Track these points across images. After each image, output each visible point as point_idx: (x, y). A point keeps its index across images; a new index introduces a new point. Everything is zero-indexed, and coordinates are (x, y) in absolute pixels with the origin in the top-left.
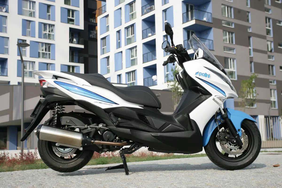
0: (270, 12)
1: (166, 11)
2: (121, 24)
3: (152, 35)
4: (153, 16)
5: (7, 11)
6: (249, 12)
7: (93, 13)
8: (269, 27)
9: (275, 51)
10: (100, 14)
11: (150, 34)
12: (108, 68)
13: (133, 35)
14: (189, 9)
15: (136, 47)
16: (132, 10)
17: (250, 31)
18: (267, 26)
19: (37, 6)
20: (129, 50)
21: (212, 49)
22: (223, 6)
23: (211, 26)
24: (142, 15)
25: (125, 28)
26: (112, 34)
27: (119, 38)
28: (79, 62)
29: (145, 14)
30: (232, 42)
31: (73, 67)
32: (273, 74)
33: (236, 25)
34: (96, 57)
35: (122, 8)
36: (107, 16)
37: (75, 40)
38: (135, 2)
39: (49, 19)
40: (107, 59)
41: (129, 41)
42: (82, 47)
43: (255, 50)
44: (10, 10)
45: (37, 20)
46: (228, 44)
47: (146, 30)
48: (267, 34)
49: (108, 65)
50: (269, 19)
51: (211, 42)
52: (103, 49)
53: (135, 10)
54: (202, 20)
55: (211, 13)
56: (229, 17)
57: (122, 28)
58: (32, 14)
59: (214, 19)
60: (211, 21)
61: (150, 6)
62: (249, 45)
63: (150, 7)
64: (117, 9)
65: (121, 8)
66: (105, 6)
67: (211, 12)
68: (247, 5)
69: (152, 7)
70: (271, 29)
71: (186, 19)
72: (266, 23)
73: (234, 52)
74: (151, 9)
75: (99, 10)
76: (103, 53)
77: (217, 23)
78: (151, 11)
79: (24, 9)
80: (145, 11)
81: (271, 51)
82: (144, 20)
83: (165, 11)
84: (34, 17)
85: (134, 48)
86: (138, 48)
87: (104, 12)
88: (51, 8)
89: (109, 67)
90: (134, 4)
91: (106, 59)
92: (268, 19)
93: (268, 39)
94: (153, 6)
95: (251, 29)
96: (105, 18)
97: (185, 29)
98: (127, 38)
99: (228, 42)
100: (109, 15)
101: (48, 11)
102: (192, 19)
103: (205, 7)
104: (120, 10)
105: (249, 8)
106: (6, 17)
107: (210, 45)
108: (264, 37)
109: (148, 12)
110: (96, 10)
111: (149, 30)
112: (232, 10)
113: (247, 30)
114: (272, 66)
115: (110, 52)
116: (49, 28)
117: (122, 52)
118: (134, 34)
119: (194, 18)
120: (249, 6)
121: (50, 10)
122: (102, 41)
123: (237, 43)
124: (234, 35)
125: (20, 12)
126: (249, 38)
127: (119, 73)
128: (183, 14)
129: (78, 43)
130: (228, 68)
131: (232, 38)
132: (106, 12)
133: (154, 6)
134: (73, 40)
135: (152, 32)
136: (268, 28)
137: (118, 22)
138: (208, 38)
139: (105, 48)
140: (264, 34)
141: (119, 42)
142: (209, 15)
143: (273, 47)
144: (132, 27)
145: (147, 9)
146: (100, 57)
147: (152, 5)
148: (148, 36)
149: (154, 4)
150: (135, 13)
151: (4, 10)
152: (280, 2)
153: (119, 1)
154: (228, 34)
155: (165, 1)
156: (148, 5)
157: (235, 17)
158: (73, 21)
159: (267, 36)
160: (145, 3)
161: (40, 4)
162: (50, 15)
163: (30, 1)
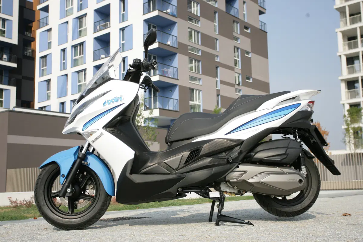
0: (239, 42)
1: (124, 30)
2: (67, 41)
3: (105, 57)
4: (108, 35)
6: (217, 39)
7: (30, 25)
8: (238, 57)
9: (243, 85)
10: (39, 28)
11: (103, 56)
12: (48, 93)
13: (82, 56)
15: (85, 70)
16: (81, 26)
17: (218, 60)
18: (235, 57)
20: (76, 73)
21: (176, 78)
22: (190, 30)
23: (176, 52)
24: (95, 32)
25: (72, 46)
26: (55, 52)
27: (64, 57)
28: (9, 84)
29: (98, 31)
30: (199, 71)
31: (2, 90)
33: (202, 52)
34: (33, 79)
35: (69, 22)
36: (49, 30)
38: (85, 16)
40: (47, 83)
41: (75, 63)
42: (15, 65)
43: (222, 82)
46: (193, 73)
47: (98, 51)
48: (235, 66)
49: (48, 89)
50: (238, 49)
51: (175, 69)
52: (43, 70)
53: (85, 26)
54: (166, 44)
55: (176, 37)
56: (196, 43)
57: (68, 46)
59: (179, 44)
60: (176, 46)
61: (105, 22)
62: (216, 76)
63: (104, 24)
64: (62, 23)
65: (67, 22)
66: (47, 17)
67: (177, 35)
68: (215, 31)
69: (107, 24)
70: (239, 60)
72: (235, 52)
73: (199, 83)
74: (106, 27)
75: (39, 22)
76: (42, 74)
77: (183, 48)
78: (106, 28)
80: (98, 27)
81: (239, 85)
82: (97, 39)
83: (122, 29)
85: (82, 71)
86: (87, 72)
87: (46, 24)
89: (50, 92)
90: (84, 18)
91: (45, 82)
92: (236, 48)
93: (236, 70)
94: (108, 23)
95: (218, 58)
96: (46, 32)
98: (74, 58)
99: (194, 71)
100: (52, 29)
103: (169, 30)
104: (66, 24)
105: (218, 34)
107: (174, 73)
108: (232, 69)
109: (101, 30)
110: (34, 21)
111: (102, 51)
112: (200, 34)
113: (215, 59)
115: (51, 74)
117: (67, 75)
118: (83, 54)
119: (157, 41)
120: (217, 33)
122: (42, 60)
123: (203, 73)
124: (200, 63)
126: (217, 68)
127: (62, 100)
129: (10, 60)
130: (193, 101)
131: (198, 66)
132: (48, 25)
133: (110, 23)
134: (2, 56)
135: (106, 54)
136: (236, 58)
137: (63, 39)
138: (172, 65)
139: (46, 68)
140: (232, 65)
141: (64, 63)
142: (175, 38)
143: (240, 80)
144: (81, 46)
145: (101, 25)
146: (38, 79)
147: (107, 22)
148: (101, 58)
149: (109, 21)
150: (86, 29)
152: (249, 31)
153: (65, 13)
154: (194, 61)
155: (123, 18)
156: (102, 21)
157: (202, 44)
158: (4, 32)
159: (235, 67)
160: (99, 18)
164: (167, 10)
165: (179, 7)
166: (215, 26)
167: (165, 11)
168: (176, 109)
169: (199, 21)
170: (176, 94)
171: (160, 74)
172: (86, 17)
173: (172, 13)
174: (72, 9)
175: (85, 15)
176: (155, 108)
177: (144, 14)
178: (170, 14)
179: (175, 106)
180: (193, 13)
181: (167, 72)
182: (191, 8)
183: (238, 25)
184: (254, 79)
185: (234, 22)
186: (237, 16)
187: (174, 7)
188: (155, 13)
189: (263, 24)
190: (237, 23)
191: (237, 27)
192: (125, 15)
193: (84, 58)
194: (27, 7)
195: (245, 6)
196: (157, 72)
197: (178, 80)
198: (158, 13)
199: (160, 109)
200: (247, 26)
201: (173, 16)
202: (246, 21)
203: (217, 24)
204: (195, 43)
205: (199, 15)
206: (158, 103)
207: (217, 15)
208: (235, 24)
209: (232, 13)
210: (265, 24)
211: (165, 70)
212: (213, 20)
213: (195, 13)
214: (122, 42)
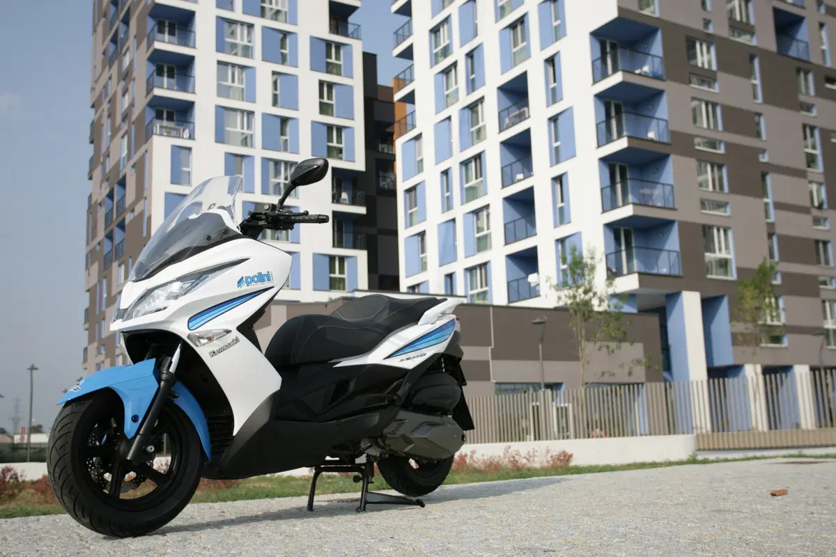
0: (814, 113)
1: (557, 119)
2: (451, 155)
3: (524, 179)
4: (527, 133)
5: (191, 137)
6: (759, 115)
7: (388, 130)
8: (814, 147)
9: (830, 207)
10: (401, 135)
11: (520, 176)
12: (422, 258)
13: (479, 180)
14: (613, 114)
15: (487, 207)
16: (475, 121)
17: (764, 159)
18: (807, 147)
19: (258, 121)
20: (471, 215)
21: (671, 206)
22: (695, 103)
23: (668, 152)
24: (501, 130)
25: (462, 163)
26: (430, 179)
27: (447, 187)
28: (355, 247)
29: (508, 127)
30: (721, 188)
31: (342, 259)
32: (827, 262)
33: (729, 146)
34: (395, 233)
35: (453, 118)
36: (418, 137)
37: (344, 196)
38: (482, 102)
39: (286, 150)
40: (420, 238)
41: (471, 193)
42: (362, 210)
43: (779, 206)
44: (198, 133)
45: (257, 152)
46: (710, 192)
47: (509, 167)
48: (809, 166)
49: (423, 251)
50: (812, 128)
51: (668, 189)
52: (411, 214)
53: (483, 120)
54: (645, 138)
55: (665, 120)
56: (712, 127)
57: (453, 163)
58: (246, 141)
59: (674, 134)
60: (666, 139)
61: (519, 108)
62: (764, 194)
63: (517, 112)
64: (440, 120)
65: (449, 118)
66: (413, 113)
67: (666, 117)
68: (755, 97)
69: (524, 112)
70: (818, 152)
71: (605, 136)
72: (805, 138)
73: (726, 212)
74: (521, 117)
75: (401, 123)
76: (410, 223)
77: (682, 143)
78: (521, 121)
79: (229, 129)
80: (507, 121)
81: (820, 207)
82: (505, 144)
83: (554, 119)
84: (252, 146)
85: (483, 210)
86: (491, 210)
87: (411, 128)
88: (290, 124)
89: (426, 257)
90: (480, 107)
91: (416, 237)
92: (808, 129)
93: (810, 177)
94: (526, 109)
95: (766, 155)
96: (413, 141)
97: (604, 160)
98: (466, 186)
99: (711, 188)
100: (423, 135)
101: (283, 133)
102: (620, 136)
103: (651, 107)
104: (447, 121)
105: (761, 104)
106: (190, 149)
107: (666, 196)
108: (801, 174)
109: (514, 124)
110: (394, 123)
111: (518, 165)
112: (718, 110)
113: (758, 159)
114: (825, 243)
115: (426, 220)
116: (286, 169)
117: (454, 220)
118: (481, 176)
119: (625, 133)
120: (760, 100)
121: (288, 129)
122: (408, 195)
123: (732, 191)
124: (724, 171)
125: (220, 137)
126: (764, 176)
127: (448, 269)
128: (597, 125)
129: (353, 202)
130: (714, 252)
131: (721, 178)
132: (416, 126)
133: (529, 110)
134: (340, 196)
135: (525, 170)
136: (810, 151)
137: (443, 151)
138: (662, 181)
139: (416, 211)
140: (801, 164)
141: (448, 197)
142: (662, 124)
143: (824, 196)
144: (478, 161)
145: (511, 116)
146: (404, 233)
147: (524, 107)
148: (516, 181)
149: (526, 104)
150: (484, 126)
151: (186, 134)
153: (445, 100)
154: (709, 168)
155: (554, 96)
156: (514, 108)
157: (726, 128)
158: (340, 151)
159: (809, 170)
160: (508, 103)
161: (265, 116)
162: (286, 140)
163: (242, 111)
164: (641, 68)
165: (667, 59)
166: (754, 86)
167: (637, 71)
168: (676, 271)
169: (715, 80)
170: (673, 242)
171: (637, 201)
172: (484, 104)
173: (653, 72)
174: (456, 91)
175: (481, 100)
176: (630, 272)
177: (595, 82)
178: (651, 75)
179: (673, 265)
180: (700, 65)
181: (651, 196)
182: (695, 57)
183: (810, 77)
185: (798, 71)
186: (804, 57)
187: (657, 61)
188: (616, 78)
190: (806, 73)
191: (806, 80)
192: (558, 90)
193: (484, 183)
194: (380, 98)
195: (824, 33)
196: (630, 198)
197: (674, 209)
198: (624, 77)
199: (640, 274)
200: (832, 75)
201: (656, 77)
202: (829, 64)
203: (757, 82)
204: (708, 128)
205: (714, 67)
206: (635, 261)
207: (756, 62)
208: (802, 75)
209: (793, 52)
211: (646, 191)
213: (706, 66)
214: (555, 145)
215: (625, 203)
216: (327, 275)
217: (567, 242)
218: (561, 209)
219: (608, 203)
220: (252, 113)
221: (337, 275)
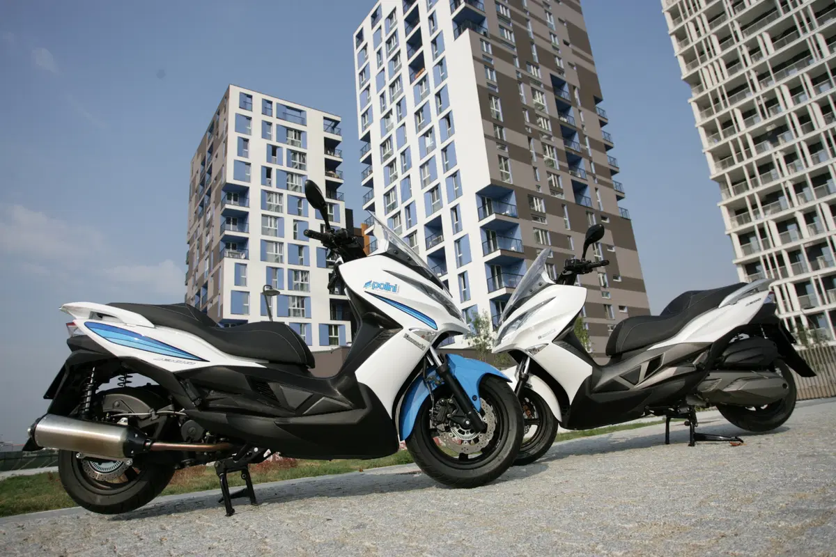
4: (443, 250)
5: (246, 258)
6: (570, 237)
8: (599, 254)
9: (610, 286)
14: (491, 237)
18: (595, 254)
19: (285, 248)
22: (536, 231)
23: (523, 258)
24: (427, 249)
28: (343, 319)
29: (431, 247)
31: (336, 326)
32: (611, 317)
33: (555, 254)
37: (336, 290)
39: (302, 264)
44: (250, 256)
45: (286, 266)
53: (416, 244)
54: (510, 250)
55: (520, 240)
58: (279, 259)
59: (525, 248)
60: (521, 251)
61: (438, 236)
63: (437, 238)
67: (520, 238)
68: (566, 227)
69: (440, 238)
70: (601, 256)
71: (487, 251)
74: (439, 241)
77: (530, 253)
78: (439, 243)
79: (268, 253)
80: (431, 243)
81: (605, 286)
82: (430, 256)
83: (458, 241)
84: (282, 262)
88: (304, 249)
90: (415, 236)
94: (441, 236)
97: (487, 263)
101: (300, 254)
102: (495, 250)
103: (511, 233)
105: (570, 231)
106: (246, 265)
109: (435, 245)
110: (364, 247)
111: (438, 268)
112: (548, 234)
114: (609, 306)
116: (302, 275)
119: (498, 248)
120: (569, 229)
121: (303, 252)
124: (554, 267)
125: (264, 258)
128: (483, 244)
133: (443, 237)
134: (334, 290)
135: (443, 270)
136: (597, 256)
138: (520, 274)
142: (519, 242)
145: (433, 240)
149: (442, 234)
150: (418, 247)
151: (243, 256)
152: (607, 221)
155: (457, 228)
156: (434, 236)
157: (553, 245)
160: (430, 233)
161: (290, 245)
162: (302, 259)
163: (276, 243)
164: (505, 212)
165: (519, 206)
166: (565, 222)
167: (503, 214)
169: (545, 218)
171: (507, 286)
172: (417, 234)
173: (512, 214)
174: (401, 228)
175: (415, 232)
177: (480, 220)
178: (510, 216)
180: (536, 210)
181: (515, 282)
182: (533, 206)
183: (593, 216)
184: (622, 278)
185: (587, 213)
186: (589, 206)
187: (514, 208)
188: (493, 217)
189: (623, 210)
190: (592, 214)
191: (592, 218)
192: (459, 225)
195: (598, 193)
196: (503, 284)
198: (496, 217)
200: (604, 215)
201: (515, 217)
202: (602, 210)
203: (567, 219)
204: (544, 243)
205: (544, 211)
207: (565, 208)
208: (589, 215)
209: (583, 203)
210: (626, 210)
211: (512, 280)
212: (562, 215)
213: (540, 211)
214: (459, 256)
215: (501, 287)
216: (327, 336)
217: (469, 311)
218: (464, 292)
219: (492, 287)
220: (282, 243)
221: (333, 336)
